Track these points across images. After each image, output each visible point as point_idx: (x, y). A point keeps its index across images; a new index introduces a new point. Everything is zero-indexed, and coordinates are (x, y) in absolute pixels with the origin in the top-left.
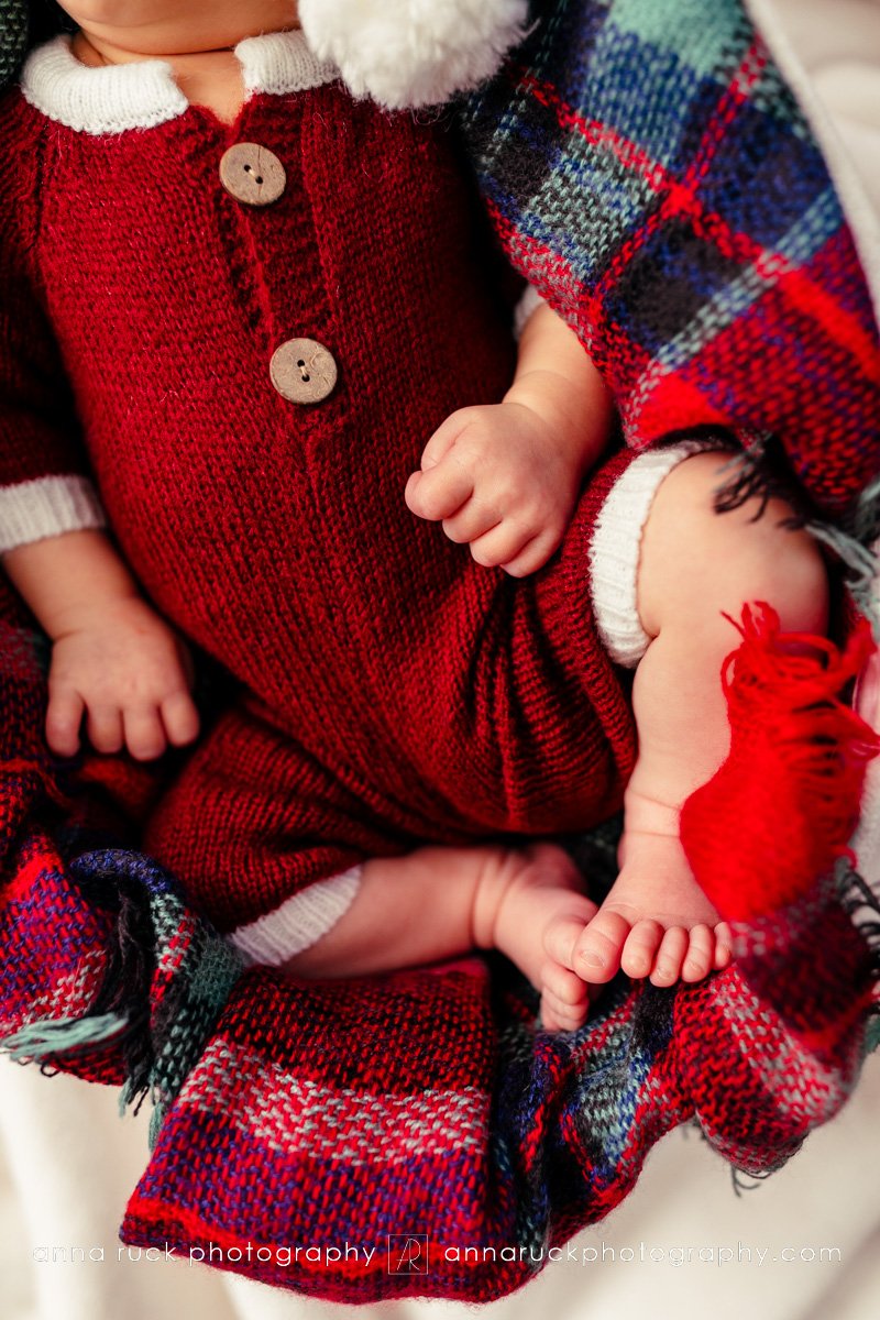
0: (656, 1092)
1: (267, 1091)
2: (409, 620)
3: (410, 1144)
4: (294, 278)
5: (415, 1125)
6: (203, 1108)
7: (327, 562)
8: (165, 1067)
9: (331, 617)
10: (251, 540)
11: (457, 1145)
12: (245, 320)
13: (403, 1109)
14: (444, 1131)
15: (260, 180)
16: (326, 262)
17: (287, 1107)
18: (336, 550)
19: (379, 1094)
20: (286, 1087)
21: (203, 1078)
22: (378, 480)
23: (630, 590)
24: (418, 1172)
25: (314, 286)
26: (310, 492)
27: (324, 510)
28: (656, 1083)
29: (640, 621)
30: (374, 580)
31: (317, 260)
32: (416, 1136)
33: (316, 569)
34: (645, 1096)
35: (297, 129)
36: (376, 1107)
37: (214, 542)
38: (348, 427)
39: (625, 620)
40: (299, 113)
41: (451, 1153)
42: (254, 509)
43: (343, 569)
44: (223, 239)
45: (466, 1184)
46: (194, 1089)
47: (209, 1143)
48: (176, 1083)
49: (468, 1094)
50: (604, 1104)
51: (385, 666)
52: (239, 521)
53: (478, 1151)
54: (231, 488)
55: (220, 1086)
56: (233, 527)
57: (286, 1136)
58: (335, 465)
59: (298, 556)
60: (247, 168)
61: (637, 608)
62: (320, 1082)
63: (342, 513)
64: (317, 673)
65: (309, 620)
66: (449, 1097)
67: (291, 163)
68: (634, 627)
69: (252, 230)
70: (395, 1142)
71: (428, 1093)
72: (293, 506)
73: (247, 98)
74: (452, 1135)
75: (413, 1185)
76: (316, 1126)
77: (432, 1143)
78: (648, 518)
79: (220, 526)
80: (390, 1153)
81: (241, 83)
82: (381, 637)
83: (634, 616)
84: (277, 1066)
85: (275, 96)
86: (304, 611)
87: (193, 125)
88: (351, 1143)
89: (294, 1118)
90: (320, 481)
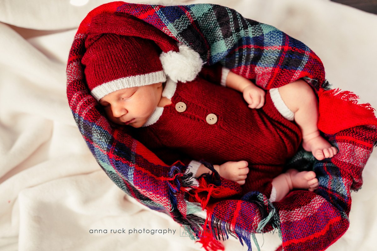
0: (345, 180)
1: (291, 215)
2: (253, 134)
3: (316, 208)
4: (199, 111)
5: (314, 205)
6: (285, 221)
7: (237, 137)
8: (276, 219)
9: (244, 143)
10: (224, 144)
11: (322, 202)
12: (198, 121)
13: (311, 205)
14: (319, 202)
15: (182, 107)
16: (200, 105)
17: (296, 214)
18: (236, 134)
19: (306, 205)
20: (293, 212)
21: (282, 217)
22: (233, 121)
23: (286, 107)
24: (320, 210)
25: (202, 109)
26: (226, 131)
27: (230, 131)
28: (345, 179)
29: (290, 110)
30: (244, 133)
31: (199, 106)
32: (316, 206)
33: (236, 139)
34: (344, 182)
35: (180, 97)
36: (308, 206)
37: (220, 149)
38: (224, 119)
39: (288, 111)
40: (178, 94)
41: (322, 204)
42: (222, 140)
43: (239, 136)
44: (185, 116)
45: (328, 206)
46: (282, 219)
47: (290, 226)
48: (279, 221)
49: (317, 196)
50: (339, 188)
51: (256, 142)
52: (221, 143)
53: (326, 201)
54: (216, 140)
55: (285, 216)
56: (221, 145)
57: (299, 217)
58: (226, 125)
59: (232, 140)
60: (179, 107)
61: (288, 108)
62: (297, 208)
63: (233, 130)
64: (248, 153)
65: (241, 147)
66: (315, 199)
67: (184, 101)
68: (290, 111)
69: (189, 112)
70: (314, 209)
71: (312, 201)
72: (226, 135)
73: (171, 100)
74: (320, 202)
75: (321, 212)
76: (302, 213)
77: (319, 205)
78: (281, 96)
79: (219, 146)
80: (315, 211)
81: (168, 99)
82: (252, 139)
83: (289, 110)
84: (289, 211)
85: (173, 96)
86: (239, 146)
87: (167, 109)
88: (309, 212)
89: (298, 214)
90: (227, 129)
